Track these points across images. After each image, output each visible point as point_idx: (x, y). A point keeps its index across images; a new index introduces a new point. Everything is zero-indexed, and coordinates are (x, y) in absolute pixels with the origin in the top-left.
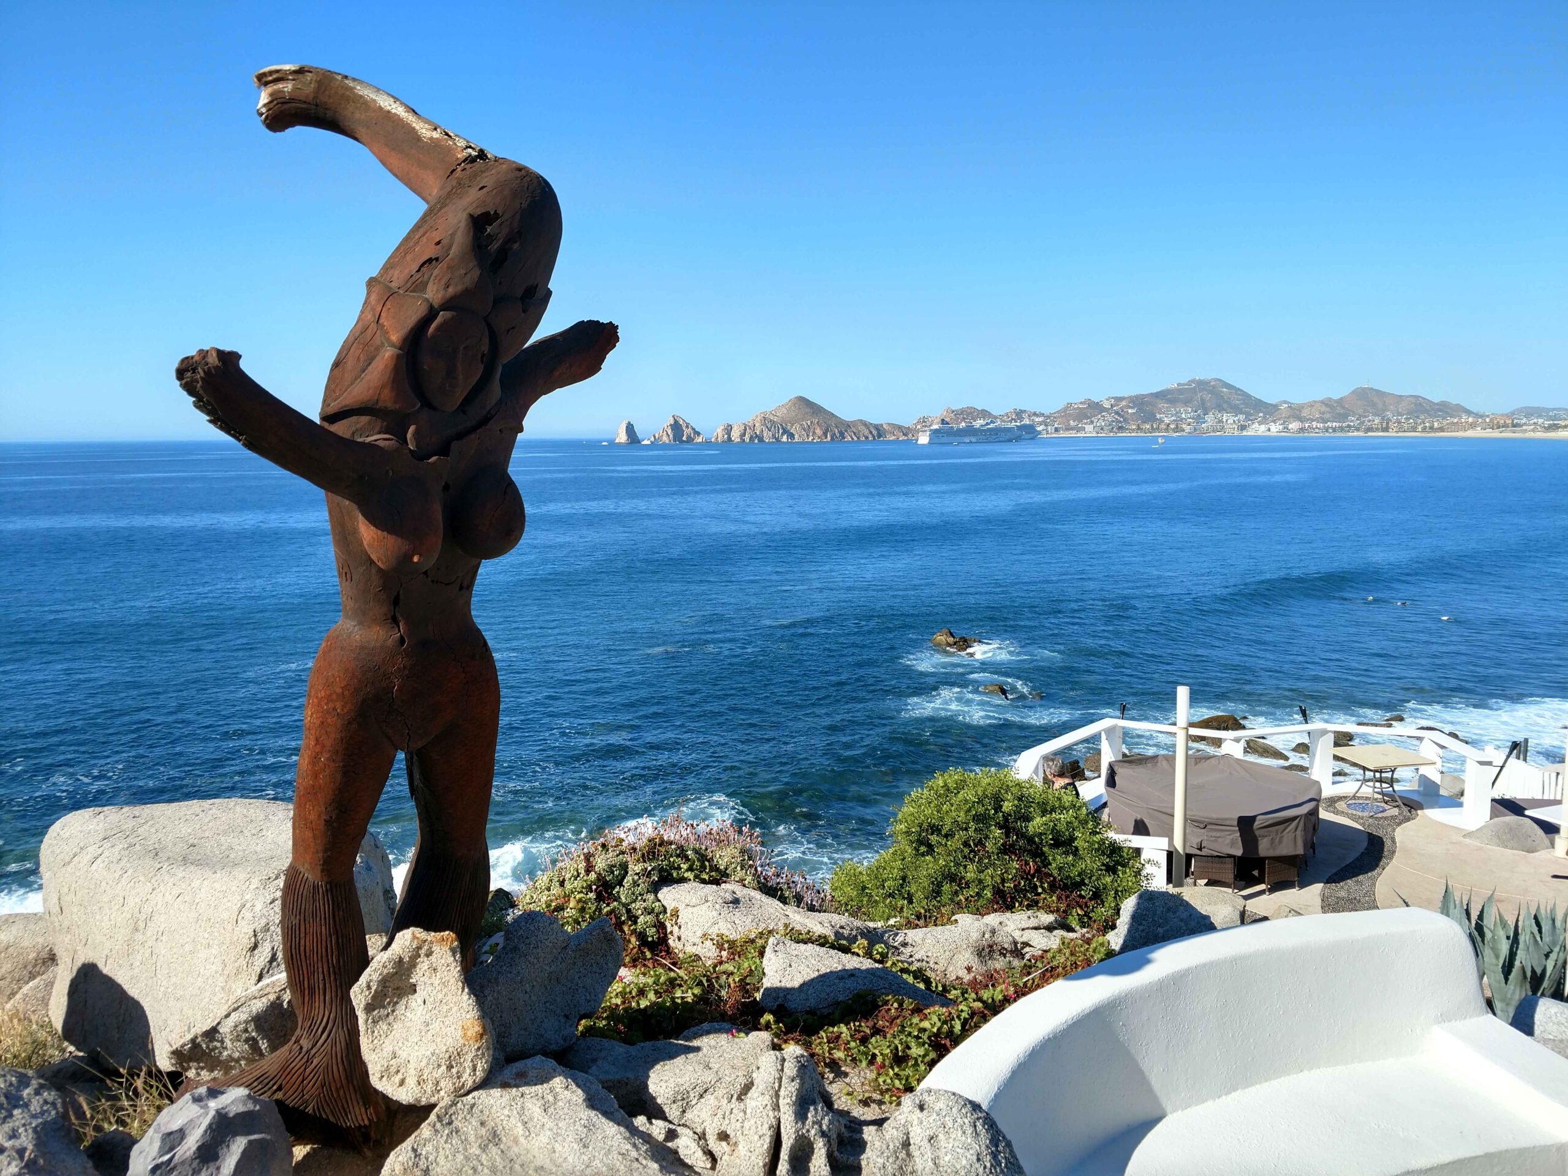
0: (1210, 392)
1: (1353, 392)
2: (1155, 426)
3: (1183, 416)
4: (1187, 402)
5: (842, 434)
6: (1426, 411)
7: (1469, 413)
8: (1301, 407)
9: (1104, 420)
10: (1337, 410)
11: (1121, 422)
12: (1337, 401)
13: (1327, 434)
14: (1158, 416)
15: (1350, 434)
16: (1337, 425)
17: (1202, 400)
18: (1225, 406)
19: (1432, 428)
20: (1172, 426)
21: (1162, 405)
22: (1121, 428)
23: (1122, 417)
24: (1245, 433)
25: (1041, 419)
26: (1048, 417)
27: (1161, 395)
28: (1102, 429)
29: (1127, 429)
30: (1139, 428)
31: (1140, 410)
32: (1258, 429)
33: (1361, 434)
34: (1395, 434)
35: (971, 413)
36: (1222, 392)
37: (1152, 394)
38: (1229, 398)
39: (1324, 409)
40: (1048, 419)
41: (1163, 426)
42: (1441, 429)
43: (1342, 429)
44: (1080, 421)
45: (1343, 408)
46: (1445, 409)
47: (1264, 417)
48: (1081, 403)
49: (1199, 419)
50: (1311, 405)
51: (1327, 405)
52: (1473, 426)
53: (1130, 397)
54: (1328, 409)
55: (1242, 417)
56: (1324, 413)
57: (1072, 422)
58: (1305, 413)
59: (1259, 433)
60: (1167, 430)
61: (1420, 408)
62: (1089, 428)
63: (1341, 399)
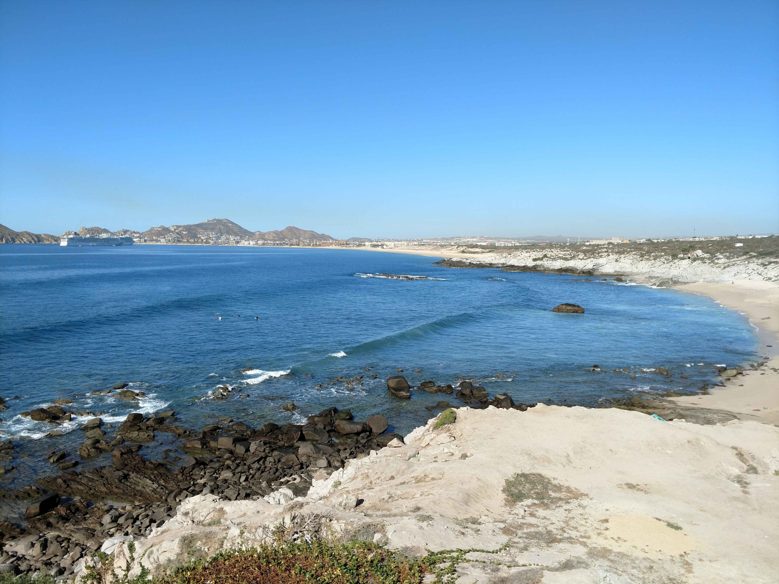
0: (223, 225)
1: (287, 228)
2: (196, 240)
3: (211, 236)
4: (212, 230)
5: (13, 240)
6: (316, 238)
7: (332, 239)
8: (264, 234)
9: (171, 237)
10: (280, 236)
11: (179, 238)
12: (280, 232)
13: (275, 246)
14: (198, 236)
15: (284, 246)
16: (279, 242)
17: (220, 229)
18: (231, 232)
19: (316, 244)
20: (204, 241)
21: (201, 230)
22: (179, 241)
23: (180, 235)
24: (238, 245)
25: (138, 235)
26: (141, 234)
27: (200, 226)
28: (169, 241)
29: (182, 241)
30: (188, 241)
31: (189, 232)
32: (244, 243)
33: (288, 246)
34: (302, 247)
35: (97, 230)
36: (229, 225)
37: (195, 225)
38: (232, 229)
39: (274, 235)
40: (141, 235)
41: (200, 241)
42: (320, 245)
43: (281, 244)
44: (159, 237)
45: (283, 235)
46: (324, 237)
47: (249, 238)
48: (159, 228)
49: (218, 238)
50: (269, 233)
51: (276, 234)
52: (331, 244)
53: (184, 226)
54: (276, 235)
55: (238, 238)
56: (274, 237)
57: (154, 237)
58: (266, 237)
59: (245, 245)
60: (202, 242)
61: (314, 236)
62: (163, 240)
63: (282, 231)
